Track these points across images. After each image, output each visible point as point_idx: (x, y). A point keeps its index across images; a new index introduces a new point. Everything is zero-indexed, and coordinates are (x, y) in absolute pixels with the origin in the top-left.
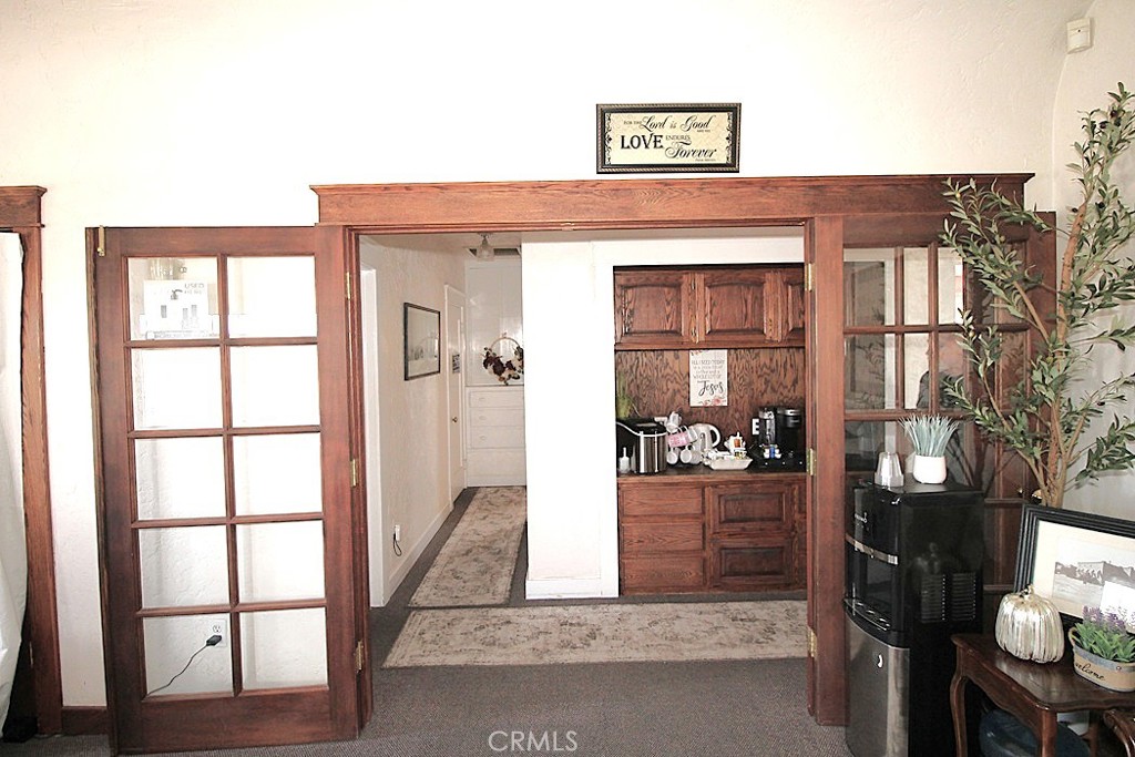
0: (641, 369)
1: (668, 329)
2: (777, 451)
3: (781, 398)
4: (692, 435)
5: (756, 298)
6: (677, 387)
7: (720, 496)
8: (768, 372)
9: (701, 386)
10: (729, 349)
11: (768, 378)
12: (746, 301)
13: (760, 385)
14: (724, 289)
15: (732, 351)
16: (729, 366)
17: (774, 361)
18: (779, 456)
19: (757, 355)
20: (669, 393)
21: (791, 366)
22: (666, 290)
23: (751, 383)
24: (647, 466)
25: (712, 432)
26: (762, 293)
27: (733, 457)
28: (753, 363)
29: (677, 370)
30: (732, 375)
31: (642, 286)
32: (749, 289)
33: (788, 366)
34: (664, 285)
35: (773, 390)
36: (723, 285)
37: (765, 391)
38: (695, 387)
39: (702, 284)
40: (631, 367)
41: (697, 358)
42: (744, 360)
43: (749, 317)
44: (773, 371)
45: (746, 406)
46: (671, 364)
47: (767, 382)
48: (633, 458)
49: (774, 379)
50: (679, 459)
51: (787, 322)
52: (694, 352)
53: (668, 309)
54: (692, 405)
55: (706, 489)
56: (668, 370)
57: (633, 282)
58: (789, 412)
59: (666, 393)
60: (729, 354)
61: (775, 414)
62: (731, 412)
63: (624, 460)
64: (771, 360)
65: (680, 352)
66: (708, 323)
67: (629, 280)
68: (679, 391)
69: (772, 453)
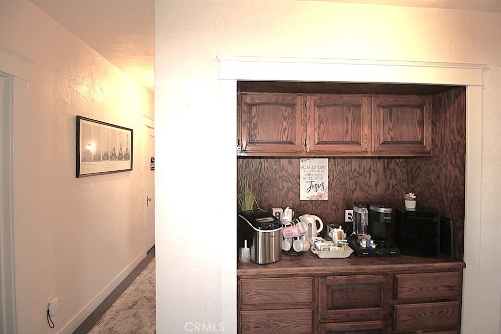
0: (264, 171)
1: (284, 140)
2: (372, 242)
3: (367, 195)
4: (302, 226)
5: (355, 117)
6: (290, 185)
7: (328, 286)
8: (358, 175)
9: (308, 185)
10: (329, 158)
11: (357, 180)
12: (347, 119)
13: (351, 185)
14: (330, 110)
15: (332, 160)
16: (329, 171)
17: (362, 167)
18: (374, 247)
19: (350, 162)
20: (284, 190)
21: (374, 171)
22: (283, 108)
23: (345, 183)
24: (265, 259)
25: (317, 221)
26: (360, 113)
27: (337, 248)
28: (347, 169)
29: (291, 173)
30: (331, 178)
31: (263, 104)
32: (349, 109)
33: (372, 171)
34: (282, 104)
35: (362, 189)
36: (330, 105)
37: (355, 190)
38: (304, 186)
39: (312, 105)
40: (256, 170)
41: (305, 164)
42: (340, 166)
43: (350, 132)
44: (361, 175)
45: (341, 201)
46: (286, 169)
47: (356, 183)
48: (253, 248)
49: (362, 180)
50: (292, 247)
51: (379, 136)
52: (303, 160)
53: (285, 124)
54: (301, 199)
55: (316, 280)
56: (284, 173)
57: (257, 101)
58: (382, 210)
59: (282, 190)
60: (329, 162)
61: (369, 209)
62: (330, 205)
63: (245, 250)
64: (360, 166)
65: (293, 160)
66: (316, 136)
67: (253, 99)
68: (291, 188)
69: (368, 243)
